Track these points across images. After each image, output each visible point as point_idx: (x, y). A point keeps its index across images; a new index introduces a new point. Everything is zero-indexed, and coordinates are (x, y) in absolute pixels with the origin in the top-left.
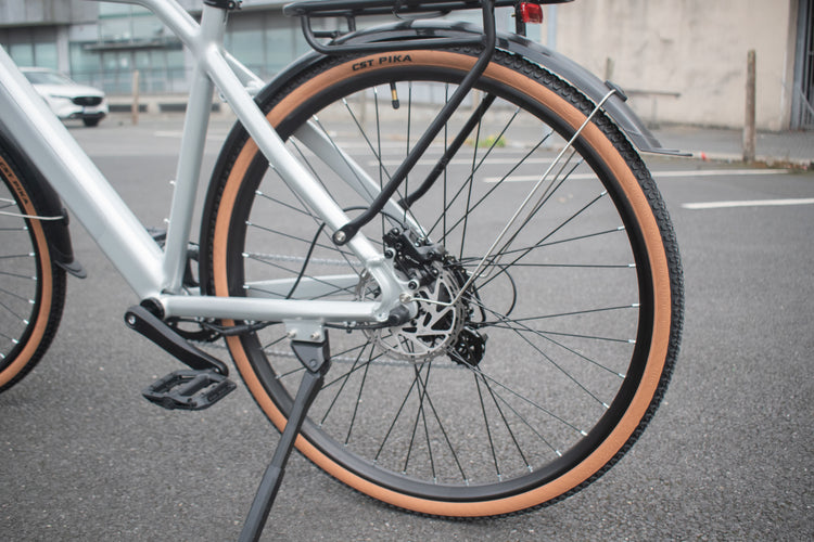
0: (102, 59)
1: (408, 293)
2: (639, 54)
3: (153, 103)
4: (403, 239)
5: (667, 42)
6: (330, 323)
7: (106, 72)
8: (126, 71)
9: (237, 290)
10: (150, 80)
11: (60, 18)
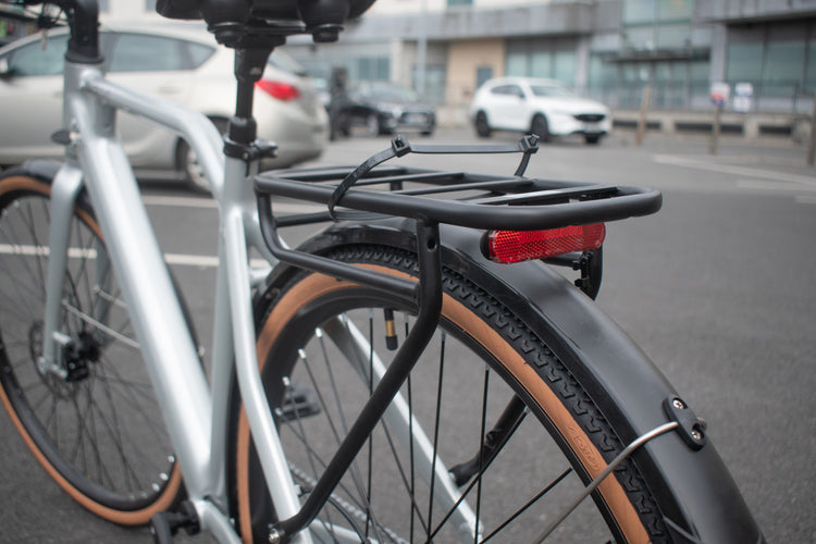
3: (667, 120)
8: (643, 84)
10: (668, 95)
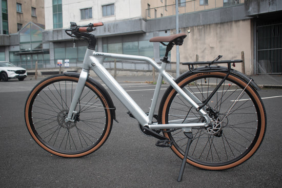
0: (21, 57)
1: (212, 120)
2: (203, 52)
3: (39, 72)
4: (211, 109)
5: (212, 48)
6: (193, 128)
7: (23, 61)
8: (29, 61)
9: (167, 123)
11: (7, 44)
